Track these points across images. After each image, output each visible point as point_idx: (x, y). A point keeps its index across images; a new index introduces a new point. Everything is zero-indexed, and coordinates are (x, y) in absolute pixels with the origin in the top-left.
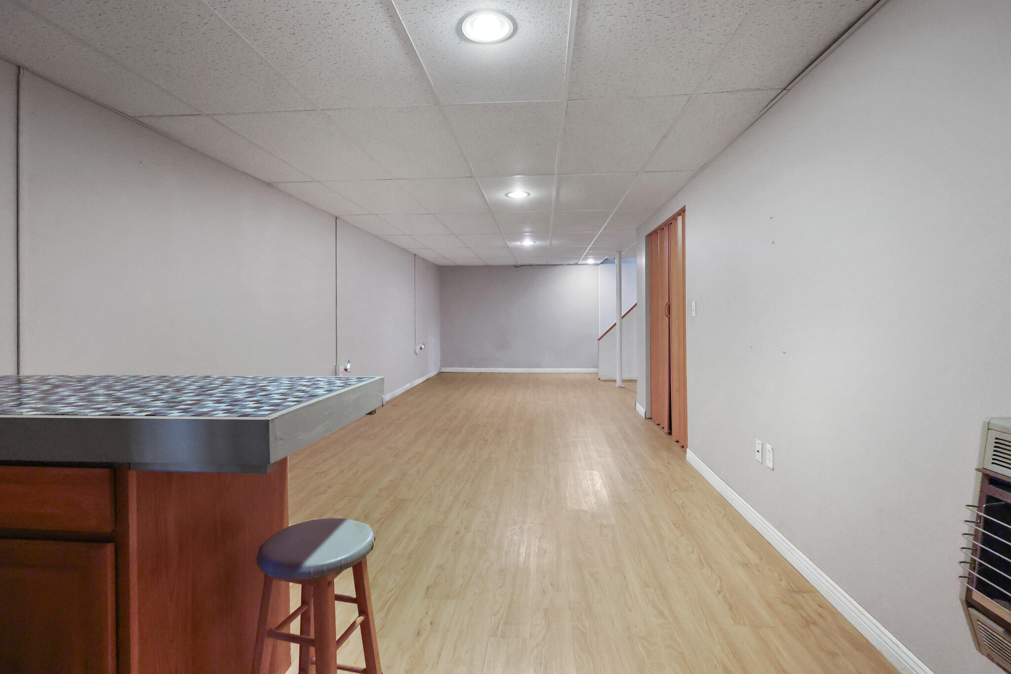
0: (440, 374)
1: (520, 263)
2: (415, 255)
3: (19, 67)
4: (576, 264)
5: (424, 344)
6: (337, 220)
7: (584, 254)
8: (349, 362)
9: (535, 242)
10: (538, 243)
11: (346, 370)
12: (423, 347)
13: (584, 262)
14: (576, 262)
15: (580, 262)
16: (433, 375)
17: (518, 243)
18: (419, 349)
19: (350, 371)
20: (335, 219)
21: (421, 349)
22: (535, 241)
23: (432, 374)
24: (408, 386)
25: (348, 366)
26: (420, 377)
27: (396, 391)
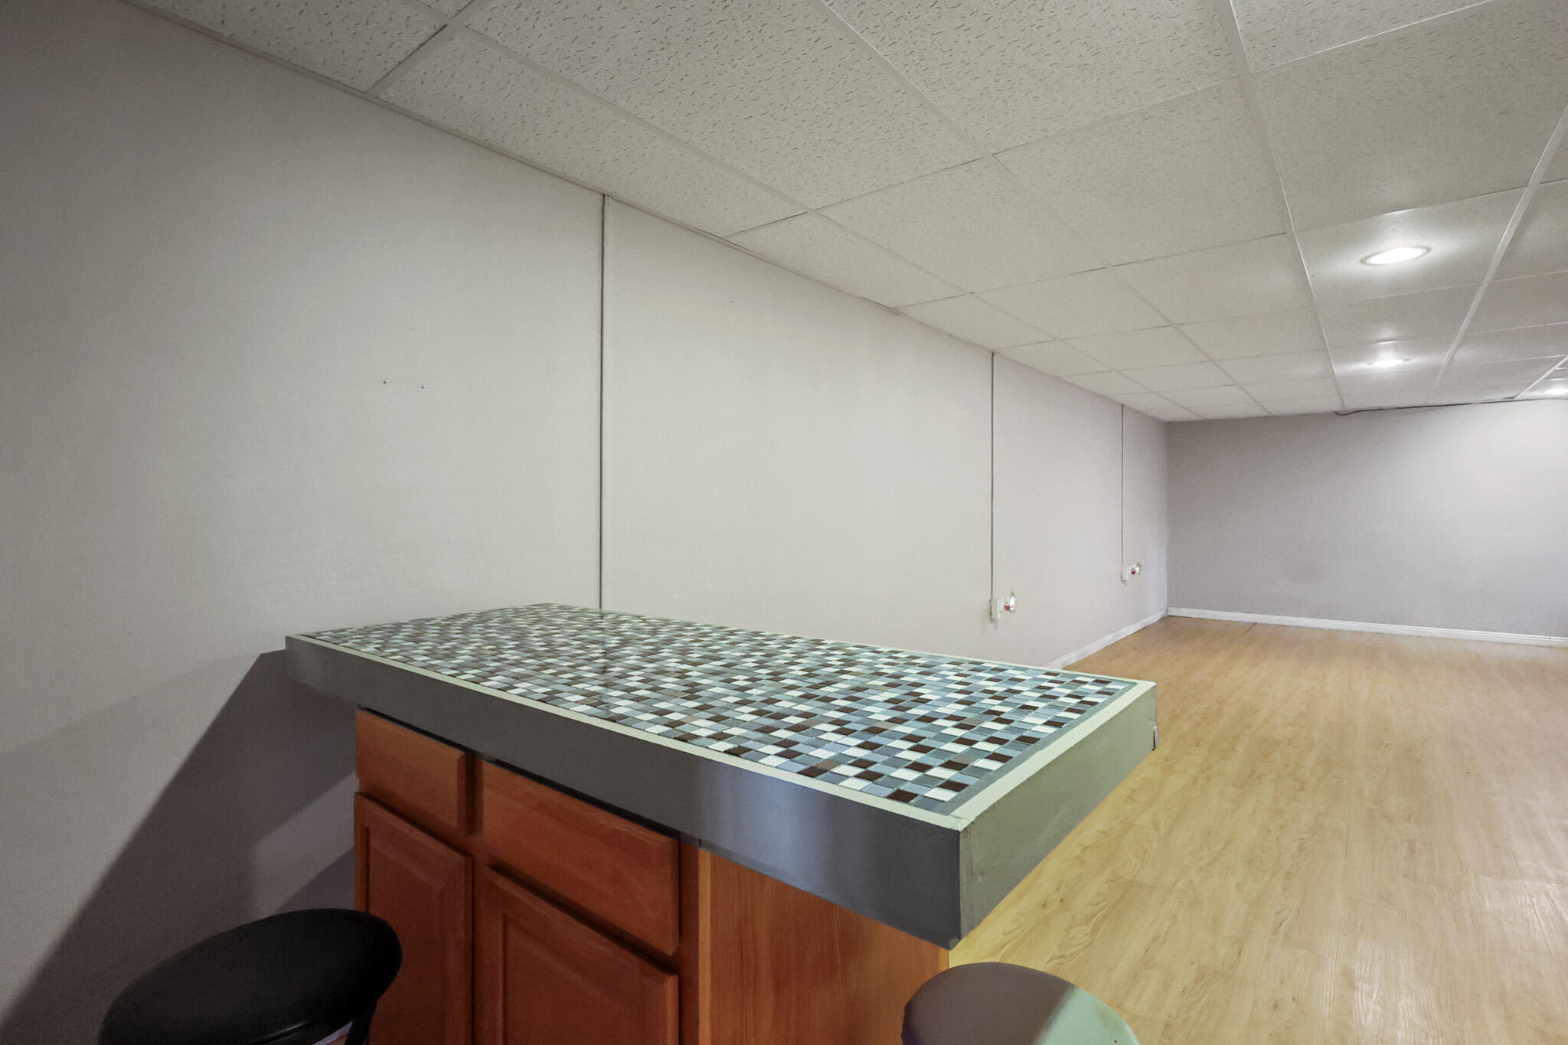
0: (1167, 619)
1: (1351, 405)
2: (1123, 405)
3: (604, 195)
4: (1511, 399)
5: (1139, 565)
6: (995, 358)
7: (1544, 376)
8: (1012, 595)
9: (1406, 360)
10: (1416, 361)
11: (1007, 608)
12: (1137, 569)
13: (1537, 394)
14: (1511, 395)
15: (1525, 394)
16: (1155, 621)
17: (1363, 366)
18: (1130, 573)
19: (1014, 611)
20: (991, 355)
21: (1133, 573)
22: (1406, 358)
23: (1154, 617)
24: (1109, 639)
25: (1012, 602)
26: (1132, 623)
27: (1087, 647)
